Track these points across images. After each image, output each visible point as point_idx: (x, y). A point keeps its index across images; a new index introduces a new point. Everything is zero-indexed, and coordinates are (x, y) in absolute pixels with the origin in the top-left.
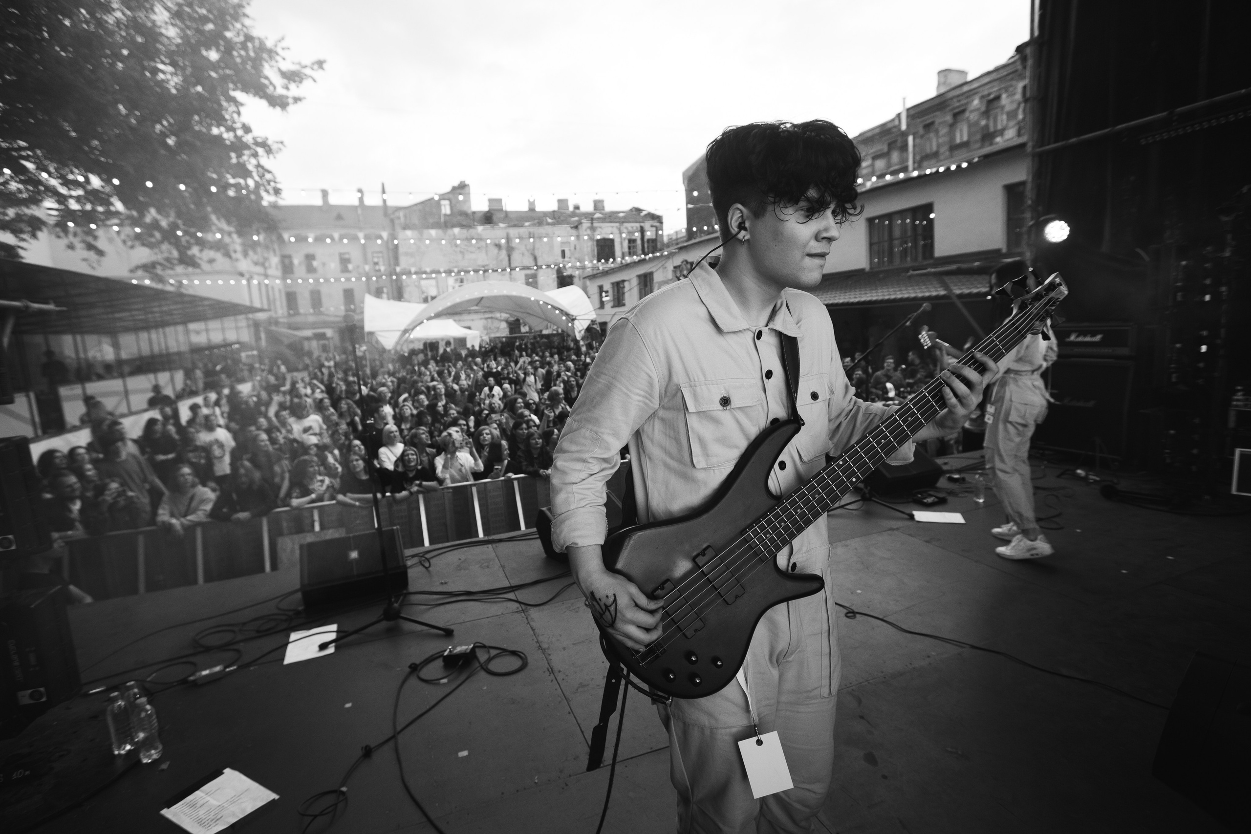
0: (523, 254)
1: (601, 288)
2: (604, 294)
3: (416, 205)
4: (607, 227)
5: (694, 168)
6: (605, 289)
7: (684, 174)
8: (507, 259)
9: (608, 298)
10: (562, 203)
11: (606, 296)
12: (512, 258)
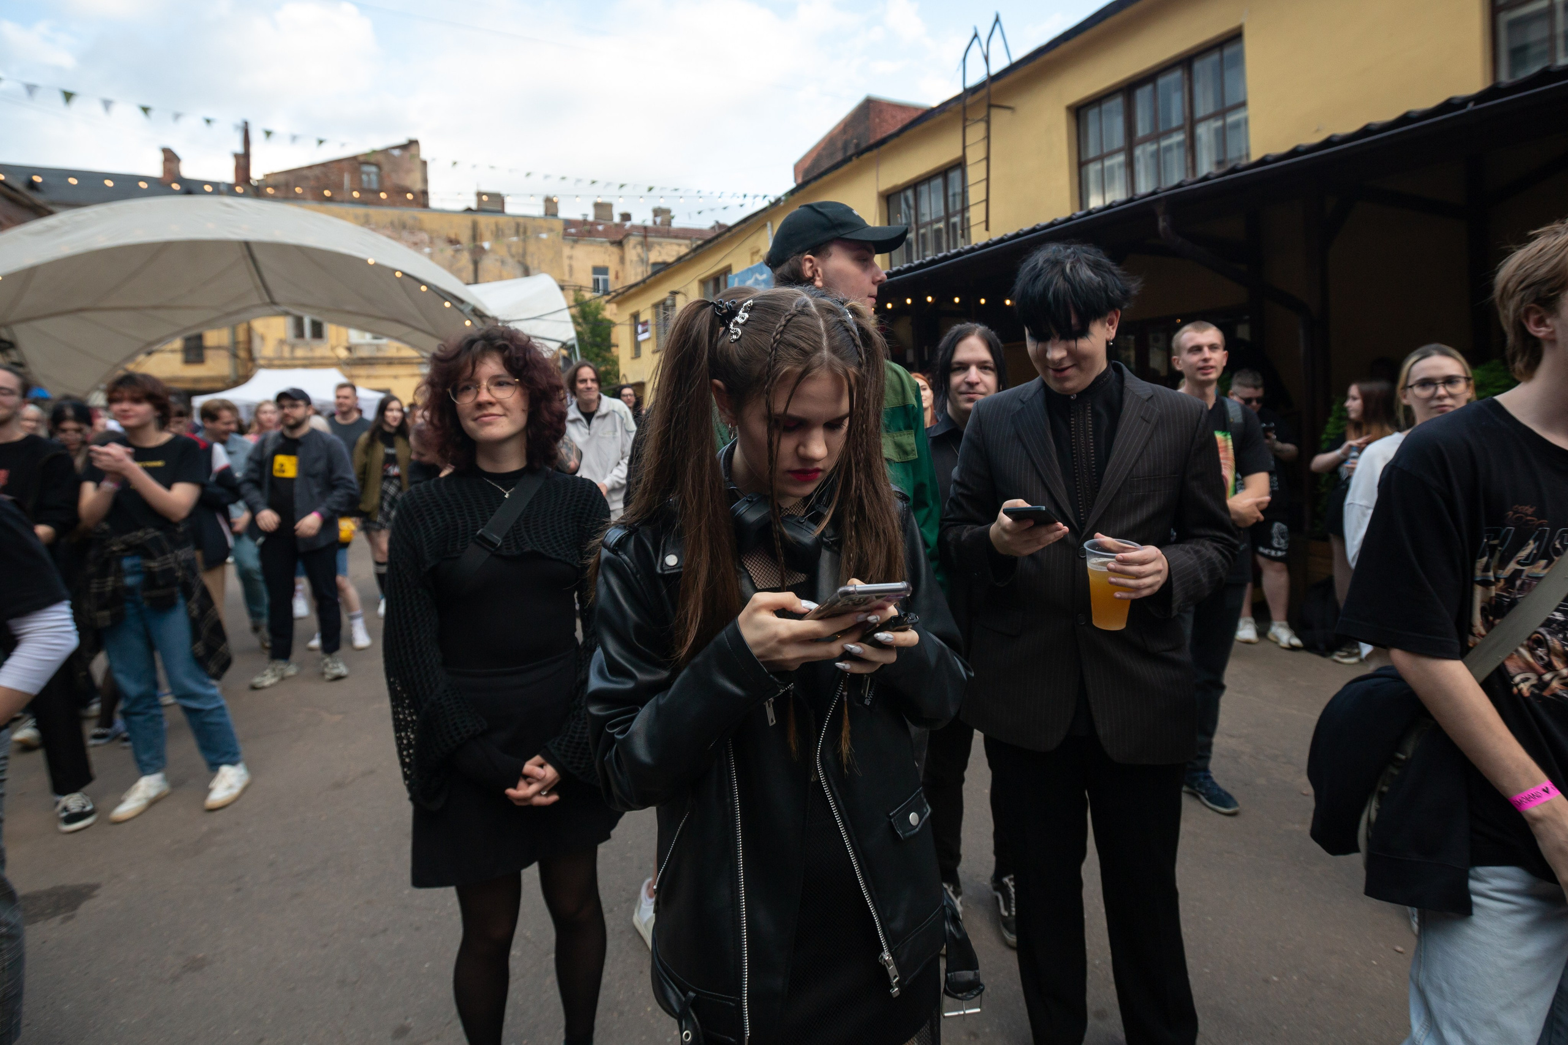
0: (503, 262)
1: (635, 317)
2: (640, 329)
3: (310, 167)
4: (671, 244)
5: (814, 155)
6: (642, 319)
7: (796, 167)
8: (471, 267)
9: (646, 336)
10: (603, 209)
11: (644, 332)
12: (480, 266)
